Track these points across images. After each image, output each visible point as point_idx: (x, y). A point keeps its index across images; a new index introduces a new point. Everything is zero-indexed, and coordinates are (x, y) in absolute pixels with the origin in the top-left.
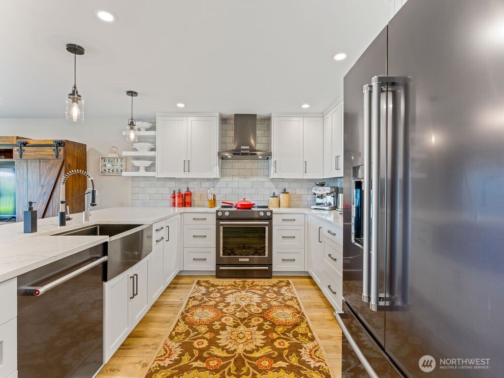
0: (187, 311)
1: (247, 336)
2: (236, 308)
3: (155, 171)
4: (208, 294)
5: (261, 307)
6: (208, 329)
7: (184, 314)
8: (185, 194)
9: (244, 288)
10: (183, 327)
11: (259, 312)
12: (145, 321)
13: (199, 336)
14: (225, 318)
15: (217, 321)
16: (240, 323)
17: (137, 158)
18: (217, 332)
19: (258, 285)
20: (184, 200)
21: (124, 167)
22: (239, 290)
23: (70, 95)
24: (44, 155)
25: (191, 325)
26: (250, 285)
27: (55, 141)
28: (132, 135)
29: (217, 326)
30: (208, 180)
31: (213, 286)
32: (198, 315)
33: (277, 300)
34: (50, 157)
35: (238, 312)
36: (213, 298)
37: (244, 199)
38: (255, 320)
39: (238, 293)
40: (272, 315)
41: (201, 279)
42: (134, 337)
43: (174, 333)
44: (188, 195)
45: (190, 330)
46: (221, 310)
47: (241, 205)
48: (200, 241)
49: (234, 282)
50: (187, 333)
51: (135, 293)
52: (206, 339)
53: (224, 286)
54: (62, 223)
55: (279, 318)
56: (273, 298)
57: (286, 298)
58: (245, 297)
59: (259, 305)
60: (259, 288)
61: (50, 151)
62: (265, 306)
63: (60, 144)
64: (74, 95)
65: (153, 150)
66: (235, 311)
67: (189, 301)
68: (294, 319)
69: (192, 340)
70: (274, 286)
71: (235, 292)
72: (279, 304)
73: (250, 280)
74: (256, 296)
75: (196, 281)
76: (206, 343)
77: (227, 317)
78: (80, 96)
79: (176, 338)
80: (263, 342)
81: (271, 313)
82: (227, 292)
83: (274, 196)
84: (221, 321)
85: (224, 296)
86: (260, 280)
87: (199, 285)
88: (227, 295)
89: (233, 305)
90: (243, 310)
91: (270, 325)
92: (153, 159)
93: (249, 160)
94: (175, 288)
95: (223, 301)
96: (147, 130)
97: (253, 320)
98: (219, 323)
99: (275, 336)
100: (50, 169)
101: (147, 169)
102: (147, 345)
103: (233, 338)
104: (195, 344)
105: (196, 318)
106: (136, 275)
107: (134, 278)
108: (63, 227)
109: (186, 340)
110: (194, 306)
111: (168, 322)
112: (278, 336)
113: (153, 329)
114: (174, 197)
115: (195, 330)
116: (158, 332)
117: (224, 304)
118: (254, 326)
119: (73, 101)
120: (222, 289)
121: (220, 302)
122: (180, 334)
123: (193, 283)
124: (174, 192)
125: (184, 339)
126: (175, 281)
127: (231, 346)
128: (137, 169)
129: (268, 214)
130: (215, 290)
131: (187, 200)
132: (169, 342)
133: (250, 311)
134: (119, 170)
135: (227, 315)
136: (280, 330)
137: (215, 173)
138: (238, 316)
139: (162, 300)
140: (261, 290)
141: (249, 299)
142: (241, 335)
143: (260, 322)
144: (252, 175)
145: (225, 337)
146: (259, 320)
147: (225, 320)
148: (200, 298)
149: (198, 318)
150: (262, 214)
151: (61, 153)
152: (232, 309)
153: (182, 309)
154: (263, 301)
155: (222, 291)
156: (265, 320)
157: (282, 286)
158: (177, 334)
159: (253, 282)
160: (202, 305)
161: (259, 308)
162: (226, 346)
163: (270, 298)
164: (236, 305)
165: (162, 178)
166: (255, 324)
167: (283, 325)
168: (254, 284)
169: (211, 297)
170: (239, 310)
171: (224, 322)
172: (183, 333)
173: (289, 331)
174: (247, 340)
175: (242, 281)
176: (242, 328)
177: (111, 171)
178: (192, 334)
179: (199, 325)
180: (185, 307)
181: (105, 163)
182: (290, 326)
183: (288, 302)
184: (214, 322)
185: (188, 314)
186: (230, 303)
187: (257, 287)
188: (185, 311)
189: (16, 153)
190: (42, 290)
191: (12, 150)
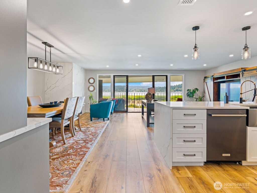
24: (253, 74)
34: (255, 75)
54: (241, 102)
61: (255, 72)
64: (246, 48)
78: (248, 48)
108: (241, 104)
119: (245, 51)
189: (241, 75)
190: (213, 115)
191: (240, 74)
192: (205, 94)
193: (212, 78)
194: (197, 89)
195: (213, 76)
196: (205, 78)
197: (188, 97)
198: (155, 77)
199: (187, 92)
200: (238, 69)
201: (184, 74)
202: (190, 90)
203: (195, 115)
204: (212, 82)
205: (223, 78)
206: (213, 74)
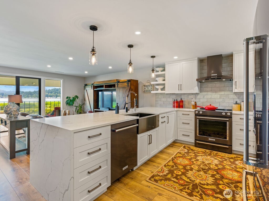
0: (175, 158)
1: (203, 177)
2: (202, 163)
3: (165, 90)
4: (188, 153)
5: (217, 167)
6: (183, 168)
7: (173, 158)
8: (180, 101)
9: (210, 155)
10: (171, 163)
11: (215, 169)
12: (155, 156)
13: (178, 169)
14: (194, 166)
15: (189, 166)
16: (202, 170)
17: (158, 85)
18: (187, 170)
19: (220, 156)
20: (179, 104)
21: (152, 89)
22: (206, 155)
23: (129, 64)
24: (124, 86)
25: (175, 164)
26: (215, 154)
27: (127, 80)
28: (153, 75)
29: (188, 168)
30: (192, 94)
31: (192, 150)
32: (180, 161)
33: (231, 166)
34: (126, 86)
35: (202, 165)
36: (190, 155)
37: (210, 105)
38: (211, 172)
39: (205, 156)
40: (224, 172)
41: (186, 146)
42: (150, 161)
43: (167, 165)
44: (181, 102)
45: (174, 166)
46: (193, 162)
47: (208, 108)
48: (186, 126)
49: (205, 151)
50: (173, 167)
51: (150, 142)
52: (181, 172)
53: (198, 151)
54: (127, 112)
55: (228, 175)
56: (228, 164)
57: (238, 167)
58: (209, 159)
59: (216, 165)
60: (220, 157)
61: (126, 84)
62: (220, 167)
63: (129, 81)
64: (130, 64)
65: (164, 80)
66: (200, 164)
67: (177, 154)
68: (239, 179)
69: (174, 170)
70: (232, 158)
71: (204, 156)
72: (231, 168)
73: (215, 152)
74: (216, 161)
75: (184, 146)
76: (180, 173)
77: (195, 166)
78: (132, 64)
79: (167, 167)
80: (212, 182)
81: (223, 171)
82: (199, 155)
83: (236, 103)
84: (191, 166)
85: (196, 156)
86: (222, 153)
87: (184, 148)
88: (198, 156)
89: (200, 161)
90: (205, 165)
91: (220, 177)
92: (164, 84)
93: (218, 82)
94: (172, 147)
95: (195, 158)
96: (162, 71)
97: (210, 171)
98: (190, 167)
99: (221, 182)
100: (126, 91)
101: (162, 89)
102: (155, 166)
103: (195, 176)
104: (175, 172)
105: (179, 162)
106: (151, 135)
107: (150, 136)
108: (127, 113)
109: (171, 169)
110: (179, 157)
111: (165, 160)
112: (223, 183)
113: (159, 161)
114: (174, 103)
115: (177, 166)
116: (160, 162)
117: (195, 160)
118: (210, 174)
119: (130, 66)
120: (196, 152)
121: (193, 158)
122: (170, 166)
123: (182, 146)
124: (174, 100)
125: (171, 168)
126: (173, 144)
127: (193, 179)
128: (157, 89)
129: (229, 114)
130: (192, 152)
131: (181, 104)
132: (164, 167)
133: (210, 167)
134: (150, 90)
135: (195, 165)
136: (226, 181)
137: (196, 90)
138: (202, 167)
139: (165, 150)
140: (221, 159)
141: (212, 161)
142: (200, 176)
143: (214, 173)
144: (220, 91)
145: (191, 174)
146: (214, 172)
147: (194, 167)
148: (183, 154)
149: (180, 162)
150: (224, 114)
151: (129, 84)
152: (199, 163)
153: (173, 156)
154: (220, 164)
155: (196, 153)
156: (218, 173)
157: (238, 160)
158: (168, 165)
159: (217, 153)
160: (183, 157)
161: (216, 167)
162: (190, 177)
163: (226, 164)
164: (202, 162)
165: (169, 94)
166: (210, 173)
167: (229, 179)
168: (218, 154)
169: (189, 155)
170: (203, 164)
171: (193, 167)
172: (171, 166)
173: (232, 183)
174: (203, 179)
175: (210, 151)
176: (202, 173)
177: (147, 91)
178: (175, 167)
179: (179, 165)
180: (175, 156)
181: (145, 88)
182: (234, 181)
183: (239, 169)
184: (187, 166)
185: (175, 159)
186: (199, 160)
187: (219, 157)
188: (174, 157)
189: (116, 86)
190: (117, 131)
191: (115, 84)
192: (85, 102)
193: (92, 86)
194: (77, 97)
195: (93, 84)
196: (86, 85)
197: (68, 105)
198: (20, 78)
199: (66, 100)
200: (114, 80)
201: (63, 79)
202: (70, 97)
203: (101, 134)
204: (92, 90)
205: (102, 86)
206: (93, 83)
